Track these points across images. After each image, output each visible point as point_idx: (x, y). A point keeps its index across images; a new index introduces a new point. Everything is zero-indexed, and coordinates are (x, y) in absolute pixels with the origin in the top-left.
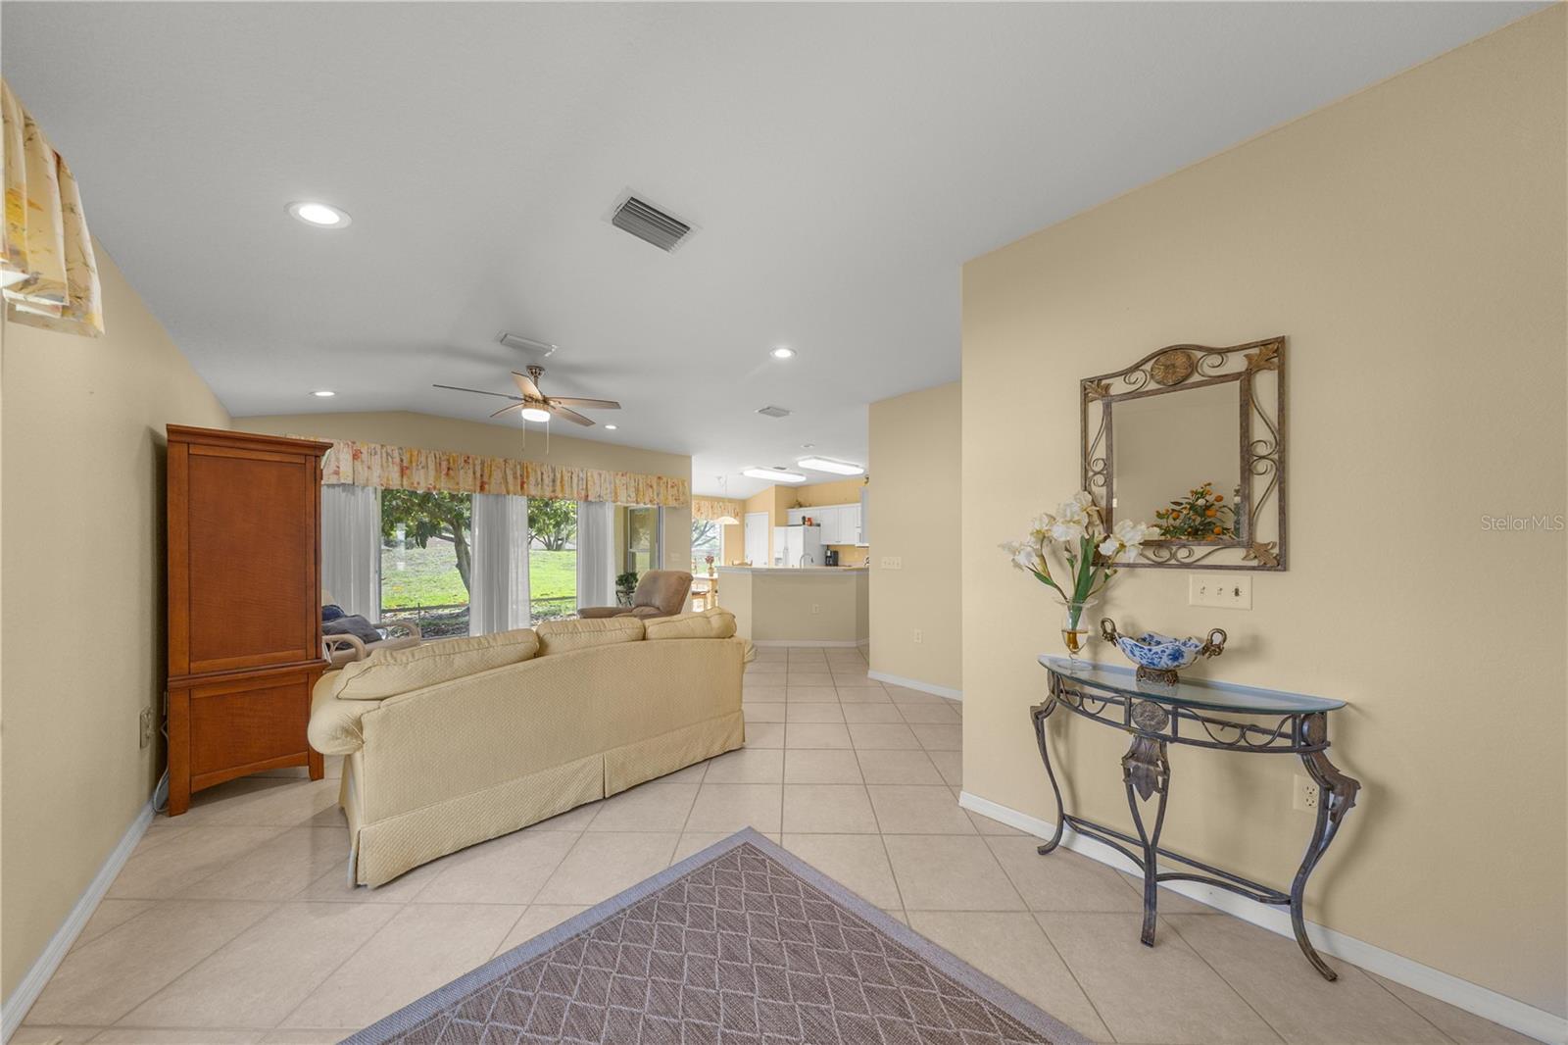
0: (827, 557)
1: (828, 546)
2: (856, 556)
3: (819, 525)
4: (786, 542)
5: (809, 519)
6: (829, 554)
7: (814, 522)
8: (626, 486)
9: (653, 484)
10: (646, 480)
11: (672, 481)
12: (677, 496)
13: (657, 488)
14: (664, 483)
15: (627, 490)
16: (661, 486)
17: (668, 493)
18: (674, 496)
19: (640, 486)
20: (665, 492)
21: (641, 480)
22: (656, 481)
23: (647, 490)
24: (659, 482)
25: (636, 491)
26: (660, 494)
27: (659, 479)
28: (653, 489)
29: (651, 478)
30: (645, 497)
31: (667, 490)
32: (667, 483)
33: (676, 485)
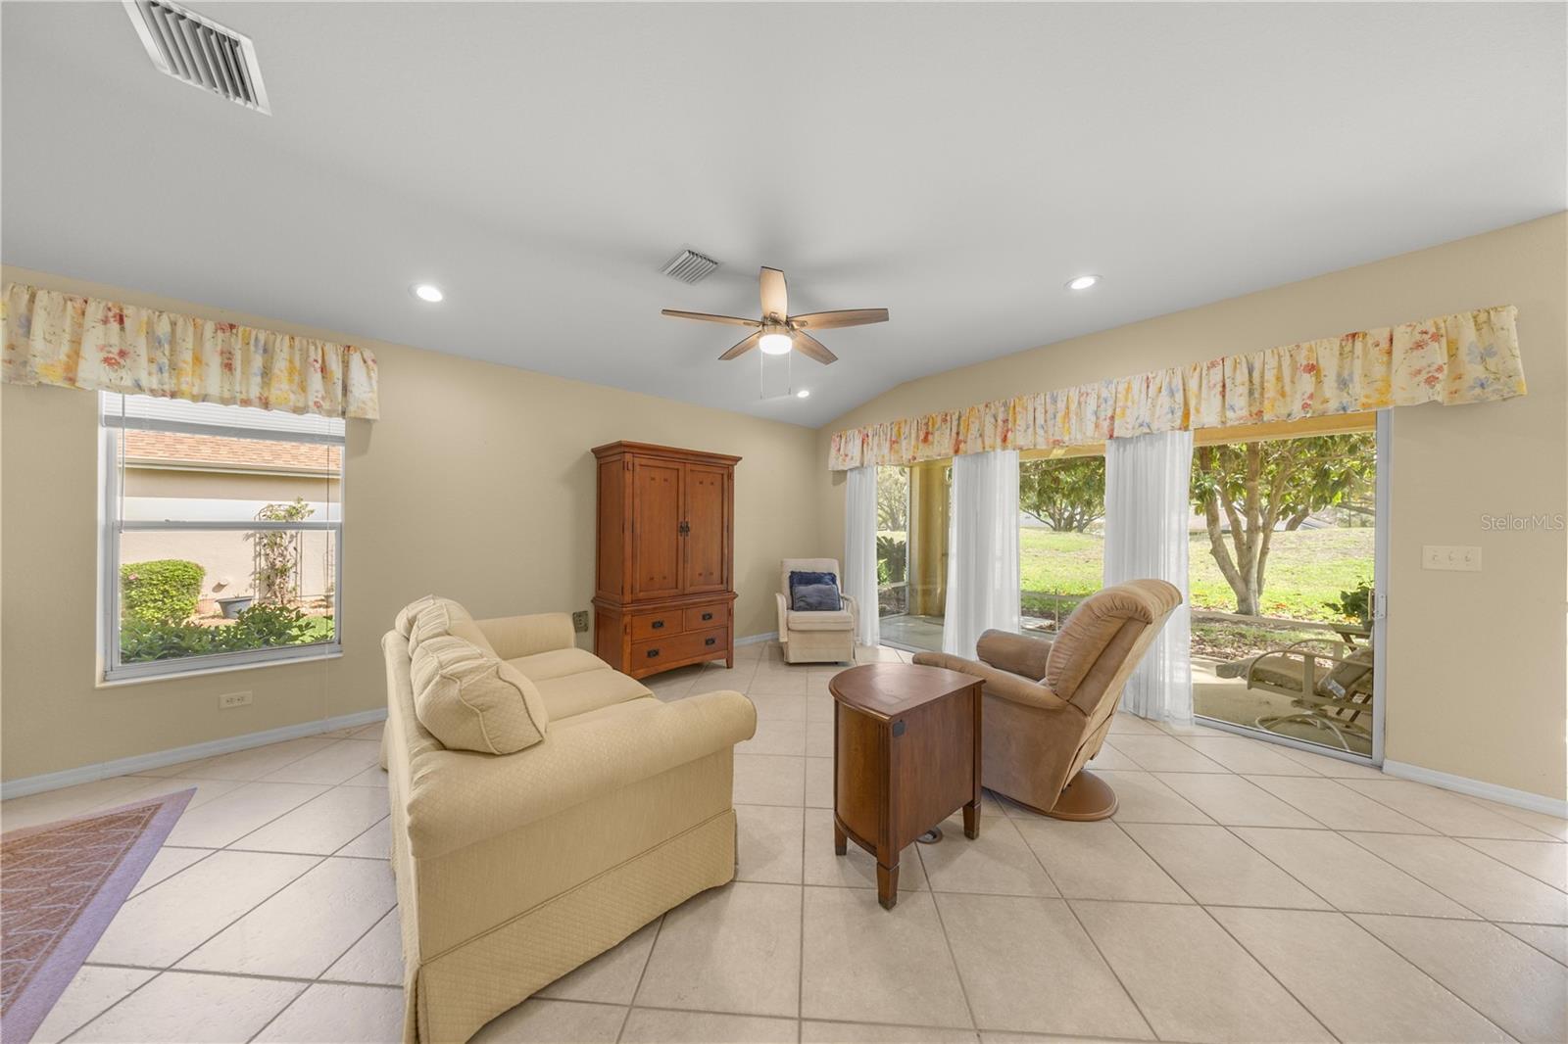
8: (1219, 388)
9: (1321, 361)
10: (1291, 356)
11: (1419, 328)
12: (1440, 369)
13: (1341, 367)
14: (1378, 345)
15: (1224, 396)
16: (1358, 357)
17: (1394, 368)
18: (1424, 372)
19: (1266, 378)
20: (1379, 371)
21: (1272, 362)
22: (1338, 348)
23: (1293, 382)
24: (1348, 349)
25: (1251, 392)
26: (1352, 380)
27: (1350, 341)
28: (1318, 376)
29: (1314, 346)
30: (1288, 399)
31: (1389, 363)
32: (1391, 340)
33: (1436, 337)
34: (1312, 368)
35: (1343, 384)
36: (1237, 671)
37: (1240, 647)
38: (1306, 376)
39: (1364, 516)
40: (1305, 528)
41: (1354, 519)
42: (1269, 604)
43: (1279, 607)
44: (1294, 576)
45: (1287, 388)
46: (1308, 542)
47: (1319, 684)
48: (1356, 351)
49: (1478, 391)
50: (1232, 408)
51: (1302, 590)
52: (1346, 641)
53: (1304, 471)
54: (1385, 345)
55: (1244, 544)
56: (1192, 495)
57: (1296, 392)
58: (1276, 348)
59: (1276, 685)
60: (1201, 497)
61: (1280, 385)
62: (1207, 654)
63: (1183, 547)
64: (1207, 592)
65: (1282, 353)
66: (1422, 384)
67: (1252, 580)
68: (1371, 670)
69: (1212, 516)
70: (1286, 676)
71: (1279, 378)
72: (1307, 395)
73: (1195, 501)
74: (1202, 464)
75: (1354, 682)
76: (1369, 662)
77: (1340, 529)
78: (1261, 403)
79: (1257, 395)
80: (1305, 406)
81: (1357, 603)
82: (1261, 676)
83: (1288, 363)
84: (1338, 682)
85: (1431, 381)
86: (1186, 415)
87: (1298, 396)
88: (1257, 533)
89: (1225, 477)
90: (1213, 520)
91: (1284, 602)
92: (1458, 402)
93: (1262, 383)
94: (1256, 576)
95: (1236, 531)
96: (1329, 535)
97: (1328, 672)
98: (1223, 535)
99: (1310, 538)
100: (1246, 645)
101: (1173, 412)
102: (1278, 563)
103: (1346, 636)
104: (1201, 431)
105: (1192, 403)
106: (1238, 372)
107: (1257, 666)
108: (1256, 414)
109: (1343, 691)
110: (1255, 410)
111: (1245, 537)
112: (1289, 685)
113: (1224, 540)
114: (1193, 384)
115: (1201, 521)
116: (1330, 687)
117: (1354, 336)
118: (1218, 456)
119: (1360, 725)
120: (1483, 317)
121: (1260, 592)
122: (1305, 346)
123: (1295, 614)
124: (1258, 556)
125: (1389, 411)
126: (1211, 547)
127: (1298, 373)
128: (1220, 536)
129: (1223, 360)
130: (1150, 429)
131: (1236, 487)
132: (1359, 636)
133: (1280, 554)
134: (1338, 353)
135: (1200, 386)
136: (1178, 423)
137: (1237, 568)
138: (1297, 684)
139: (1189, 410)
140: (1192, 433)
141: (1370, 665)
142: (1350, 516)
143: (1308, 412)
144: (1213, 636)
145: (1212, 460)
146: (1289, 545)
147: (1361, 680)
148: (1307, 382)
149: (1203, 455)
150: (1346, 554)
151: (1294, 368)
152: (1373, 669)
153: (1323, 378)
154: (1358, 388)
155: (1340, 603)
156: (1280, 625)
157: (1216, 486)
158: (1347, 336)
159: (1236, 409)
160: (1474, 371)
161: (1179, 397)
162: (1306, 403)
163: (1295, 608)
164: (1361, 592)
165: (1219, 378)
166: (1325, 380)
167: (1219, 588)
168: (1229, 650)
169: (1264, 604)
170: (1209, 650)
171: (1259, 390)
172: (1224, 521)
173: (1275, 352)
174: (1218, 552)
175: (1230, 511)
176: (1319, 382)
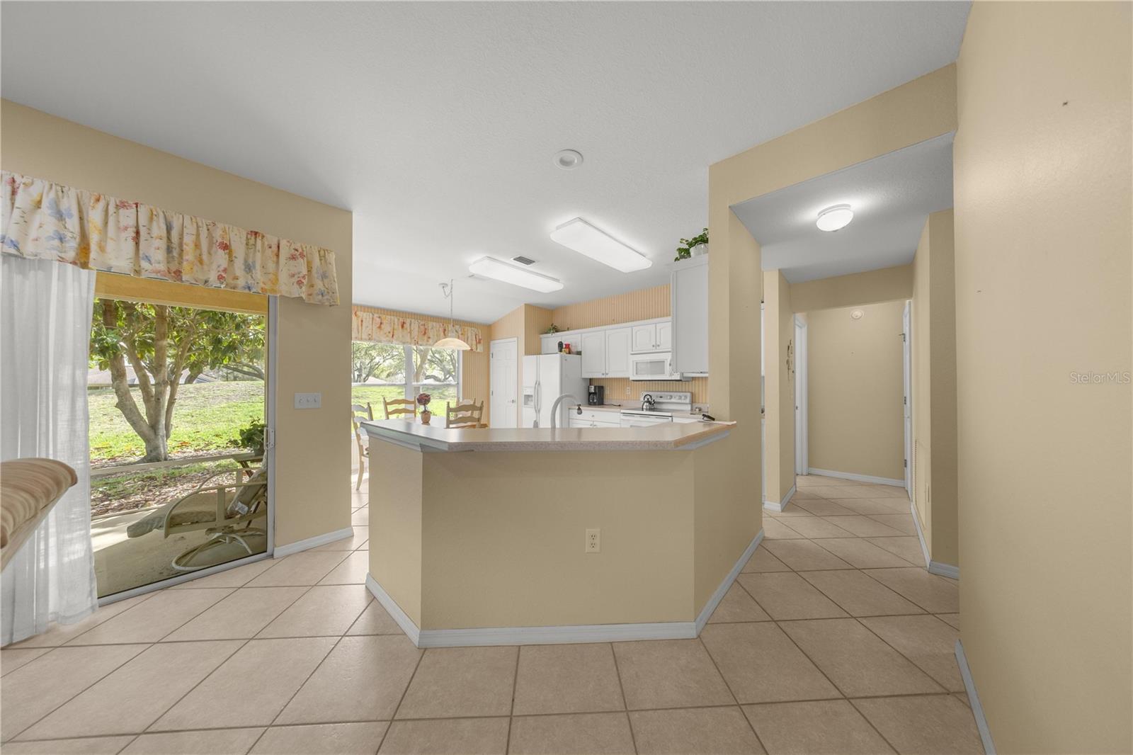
0: (590, 394)
1: (591, 380)
2: (628, 393)
3: (579, 353)
4: (538, 375)
5: (568, 346)
6: (592, 390)
7: (573, 349)
8: (131, 233)
9: (232, 242)
10: (208, 230)
11: (293, 247)
12: (304, 277)
13: (247, 255)
14: (270, 247)
15: (137, 244)
16: (259, 251)
17: (281, 268)
18: (296, 276)
19: (184, 241)
20: (271, 266)
21: (190, 229)
22: (245, 238)
23: (209, 253)
24: (252, 241)
25: (169, 250)
26: (254, 267)
27: (254, 236)
28: (230, 254)
29: (227, 229)
30: (205, 267)
31: (277, 263)
32: (279, 247)
33: (302, 255)
34: (225, 247)
35: (249, 268)
36: (152, 525)
37: (150, 491)
38: (221, 252)
39: (236, 373)
40: (198, 382)
41: (229, 375)
42: (174, 444)
43: (183, 444)
44: (194, 418)
45: (205, 257)
46: (203, 392)
47: (229, 508)
48: (257, 245)
49: (320, 296)
50: (148, 259)
51: (200, 428)
52: (244, 467)
53: (203, 339)
54: (274, 248)
55: (152, 397)
56: (92, 350)
57: (212, 263)
58: (195, 217)
59: (192, 523)
60: (103, 351)
61: (198, 252)
62: (113, 510)
63: (80, 403)
64: (111, 443)
65: (200, 224)
66: (295, 284)
67: (160, 427)
68: (266, 486)
69: (118, 371)
70: (200, 512)
71: (197, 245)
72: (222, 268)
73: (96, 357)
74: (104, 320)
75: (253, 498)
76: (263, 480)
77: (222, 382)
78: (180, 263)
79: (175, 254)
80: (220, 278)
81: (253, 437)
82: (178, 520)
83: (206, 235)
84: (242, 503)
85: (300, 283)
86: (84, 248)
87: (214, 266)
88: (165, 387)
89: (132, 335)
90: (119, 375)
91: (187, 440)
92: (312, 302)
93: (181, 245)
94: (164, 422)
95: (144, 386)
96: (217, 387)
97: (236, 496)
98: (130, 389)
99: (204, 389)
100: (156, 486)
101: (61, 239)
102: (181, 409)
103: (244, 464)
104: (106, 275)
105: (94, 238)
106: (155, 224)
107: (173, 513)
108: (174, 273)
109: (246, 508)
110: (174, 267)
111: (154, 390)
112: (205, 519)
113: (131, 393)
114: (95, 216)
115: (106, 376)
116: (237, 509)
117: (256, 233)
118: (124, 316)
119: (253, 527)
120: (322, 252)
121: (168, 436)
122: (220, 225)
123: (196, 448)
124: (166, 404)
125: (276, 297)
126: (116, 400)
127: (214, 249)
128: (129, 391)
129: (137, 204)
130: (18, 250)
131: (145, 345)
132: (253, 461)
133: (182, 402)
134: (245, 242)
135: (106, 223)
136: (71, 255)
137: (145, 417)
138: (211, 516)
139: (88, 245)
140: (94, 274)
141: (265, 482)
142: (227, 373)
143: (222, 283)
144: (120, 488)
145: (117, 318)
146: (190, 395)
147: (257, 495)
148: (221, 258)
149: (107, 312)
150: (228, 399)
151: (211, 243)
152: (266, 485)
153: (234, 258)
154: (258, 273)
155: (238, 438)
156: (186, 460)
157: (122, 343)
158: (251, 232)
159: (153, 261)
160: (319, 285)
161: (73, 224)
162: (221, 275)
163: (195, 443)
164: (253, 429)
165: (132, 222)
166: (236, 260)
167: (125, 437)
168: (138, 498)
169: (170, 446)
170: (115, 503)
171: (178, 250)
172: (131, 375)
173: (194, 220)
174: (125, 406)
175: (138, 369)
176: (231, 261)
